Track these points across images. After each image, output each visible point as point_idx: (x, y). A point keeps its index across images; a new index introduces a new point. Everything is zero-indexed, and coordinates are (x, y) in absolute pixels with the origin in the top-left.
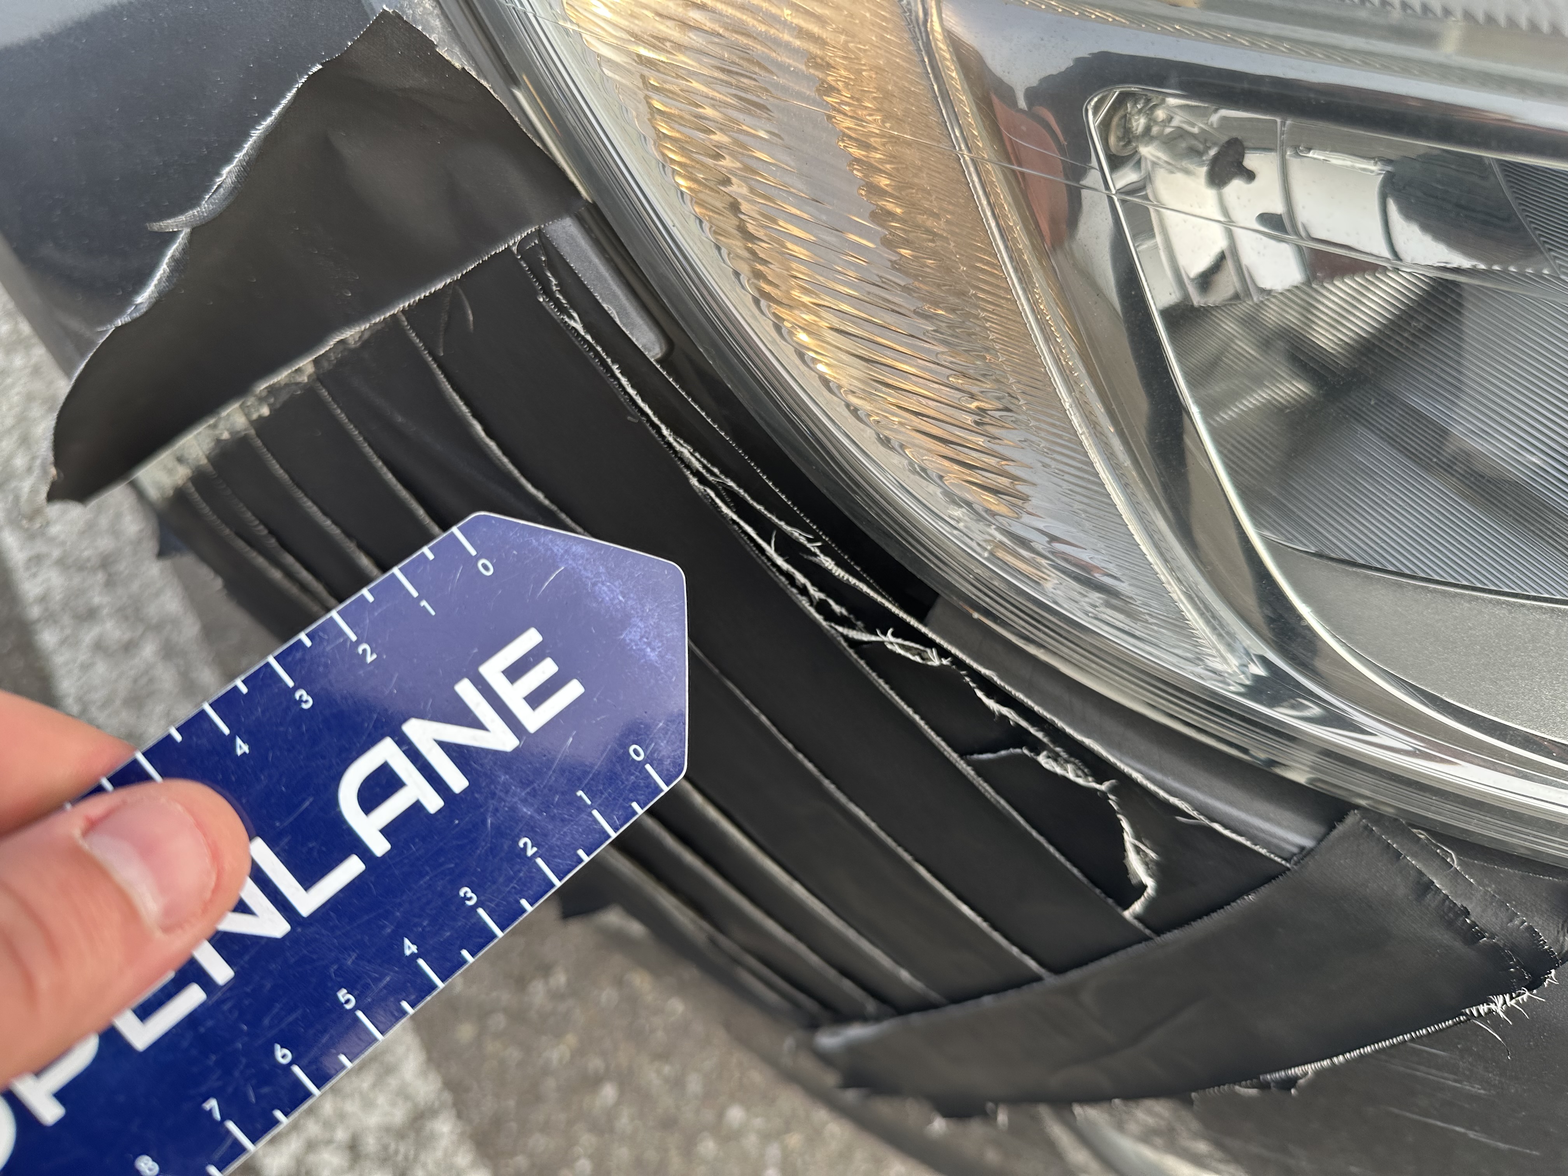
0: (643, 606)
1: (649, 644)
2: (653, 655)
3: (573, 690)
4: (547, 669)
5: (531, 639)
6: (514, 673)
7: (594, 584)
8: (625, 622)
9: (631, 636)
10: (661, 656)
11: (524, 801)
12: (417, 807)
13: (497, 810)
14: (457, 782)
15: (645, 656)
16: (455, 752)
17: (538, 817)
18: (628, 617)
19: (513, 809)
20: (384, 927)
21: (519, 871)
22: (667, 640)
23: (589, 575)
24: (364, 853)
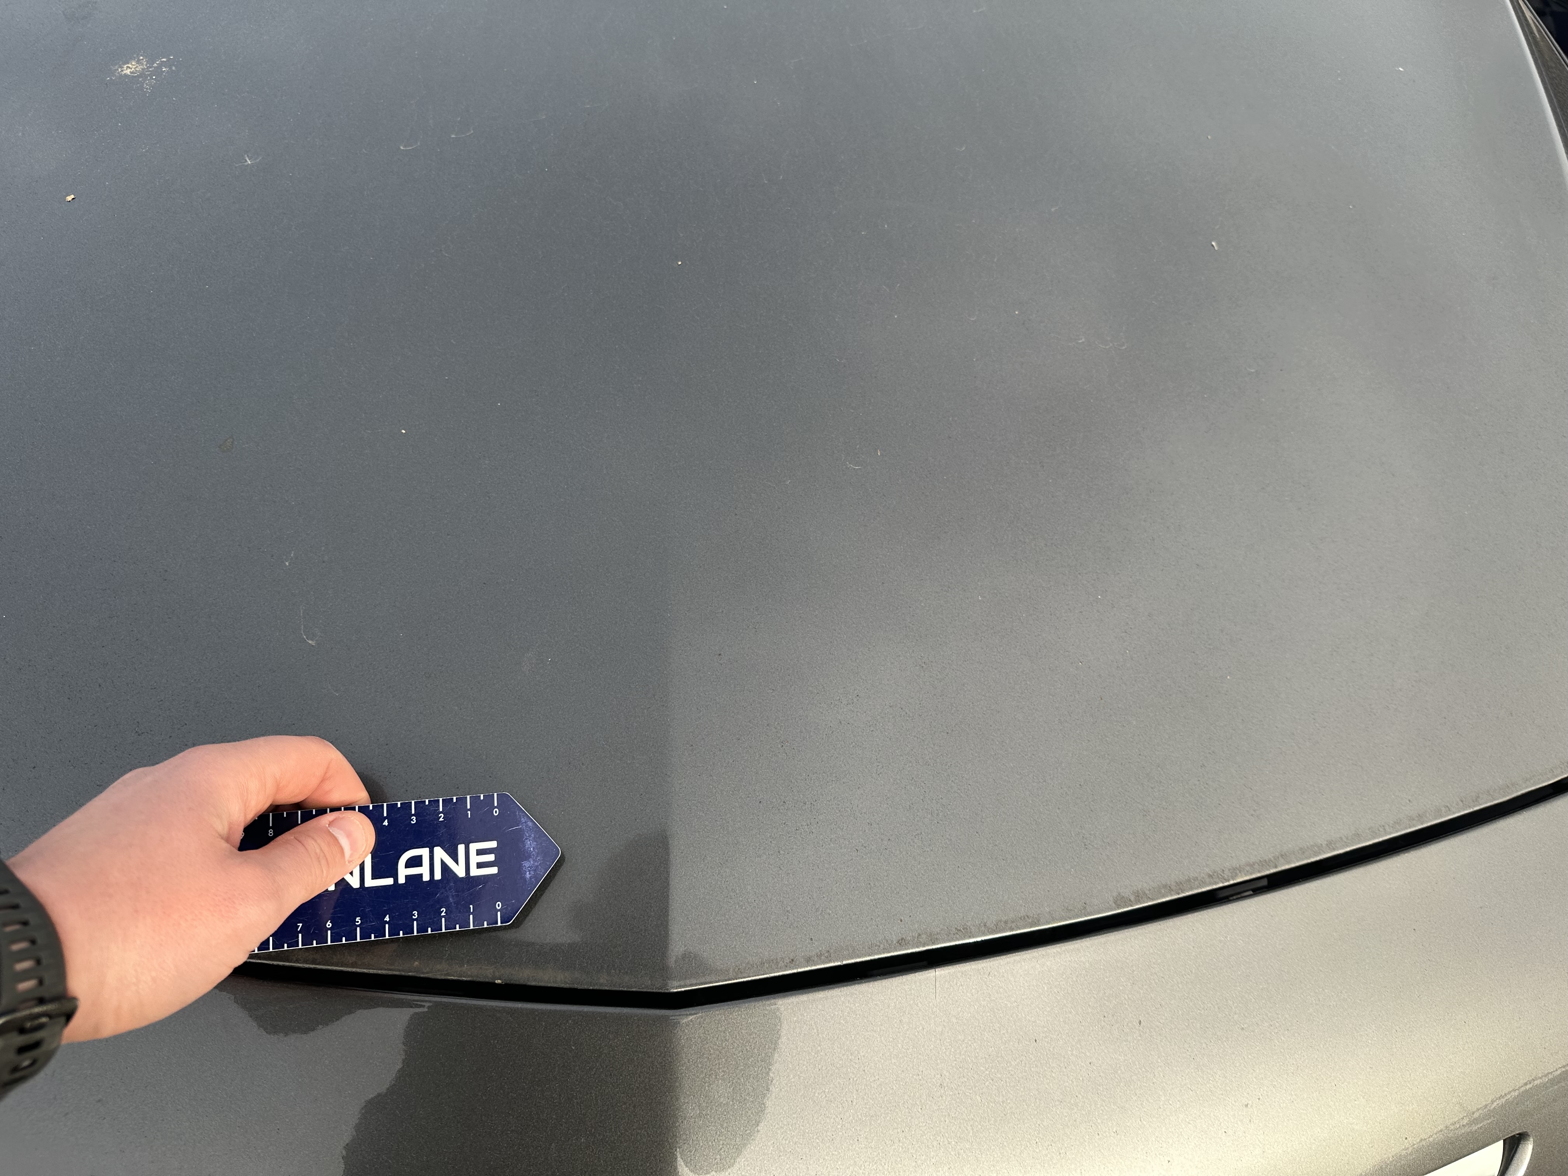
0: (537, 856)
1: (529, 871)
2: (528, 875)
3: (494, 870)
4: (491, 858)
5: (493, 844)
6: (480, 852)
7: (526, 839)
8: (527, 857)
9: (526, 864)
10: (530, 878)
11: (453, 896)
12: (421, 875)
13: (442, 893)
14: (438, 876)
15: (525, 874)
16: (444, 866)
17: (453, 904)
18: (530, 857)
19: (448, 897)
20: (385, 907)
21: (435, 918)
22: (537, 874)
23: (527, 835)
24: (396, 880)
